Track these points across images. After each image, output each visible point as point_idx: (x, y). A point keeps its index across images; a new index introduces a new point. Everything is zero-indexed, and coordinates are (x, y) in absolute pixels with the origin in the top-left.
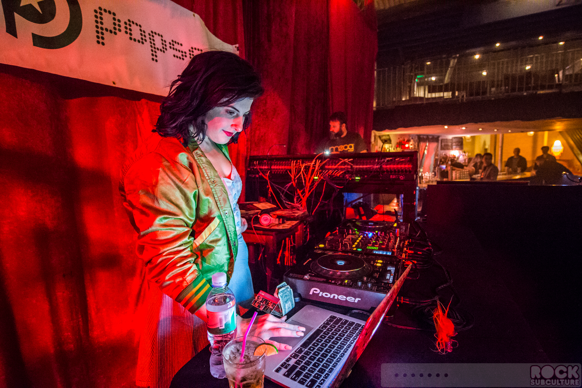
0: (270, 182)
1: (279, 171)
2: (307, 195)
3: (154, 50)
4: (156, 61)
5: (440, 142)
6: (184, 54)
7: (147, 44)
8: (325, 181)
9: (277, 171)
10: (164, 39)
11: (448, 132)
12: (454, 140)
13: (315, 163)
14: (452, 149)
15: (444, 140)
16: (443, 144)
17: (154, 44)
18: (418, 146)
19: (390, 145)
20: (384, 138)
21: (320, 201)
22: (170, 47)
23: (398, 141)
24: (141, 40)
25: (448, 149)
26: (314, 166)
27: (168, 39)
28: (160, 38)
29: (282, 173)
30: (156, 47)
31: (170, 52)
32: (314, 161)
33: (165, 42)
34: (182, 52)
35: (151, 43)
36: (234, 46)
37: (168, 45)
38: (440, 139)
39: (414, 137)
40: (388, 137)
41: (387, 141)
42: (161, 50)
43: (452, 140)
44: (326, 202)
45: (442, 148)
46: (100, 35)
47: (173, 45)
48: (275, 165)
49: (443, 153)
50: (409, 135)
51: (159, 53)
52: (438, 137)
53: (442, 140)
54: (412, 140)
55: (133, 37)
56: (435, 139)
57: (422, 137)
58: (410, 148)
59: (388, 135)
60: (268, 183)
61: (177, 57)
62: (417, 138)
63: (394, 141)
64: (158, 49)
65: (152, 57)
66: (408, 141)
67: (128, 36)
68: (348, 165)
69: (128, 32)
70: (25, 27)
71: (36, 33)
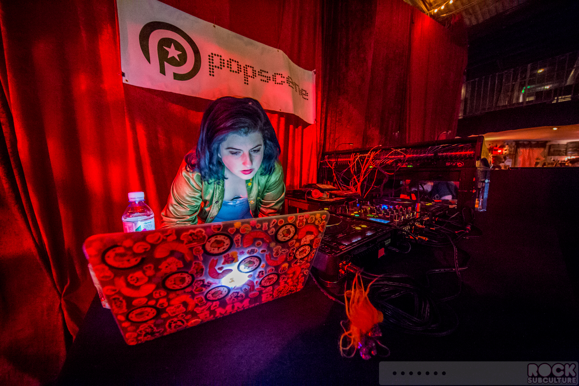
0: (334, 171)
1: (343, 162)
2: (362, 179)
3: (246, 76)
4: (248, 84)
5: (547, 147)
6: (269, 78)
7: (242, 73)
8: (377, 168)
9: (341, 162)
10: (254, 69)
11: (560, 136)
12: (570, 145)
13: (370, 154)
15: (554, 145)
16: (552, 150)
17: (247, 73)
18: (516, 151)
21: (372, 186)
22: (259, 75)
23: (489, 147)
24: (237, 71)
25: (560, 155)
26: (369, 157)
27: (257, 69)
28: (252, 69)
29: (343, 164)
30: (248, 75)
31: (258, 78)
32: (370, 153)
33: (255, 71)
34: (267, 77)
35: (245, 72)
36: (313, 71)
37: (257, 73)
38: (548, 144)
39: (509, 144)
42: (251, 77)
43: (566, 145)
44: (378, 187)
45: (551, 154)
46: (211, 70)
47: (261, 73)
48: (341, 158)
50: (504, 141)
51: (250, 79)
52: (545, 142)
53: (550, 146)
54: (507, 146)
55: (232, 70)
56: (540, 144)
57: (520, 142)
58: (504, 154)
60: (332, 171)
61: (263, 81)
62: (514, 144)
64: (249, 76)
65: (245, 81)
66: (502, 147)
67: (229, 69)
68: (401, 154)
69: (229, 67)
70: (170, 69)
71: (175, 72)
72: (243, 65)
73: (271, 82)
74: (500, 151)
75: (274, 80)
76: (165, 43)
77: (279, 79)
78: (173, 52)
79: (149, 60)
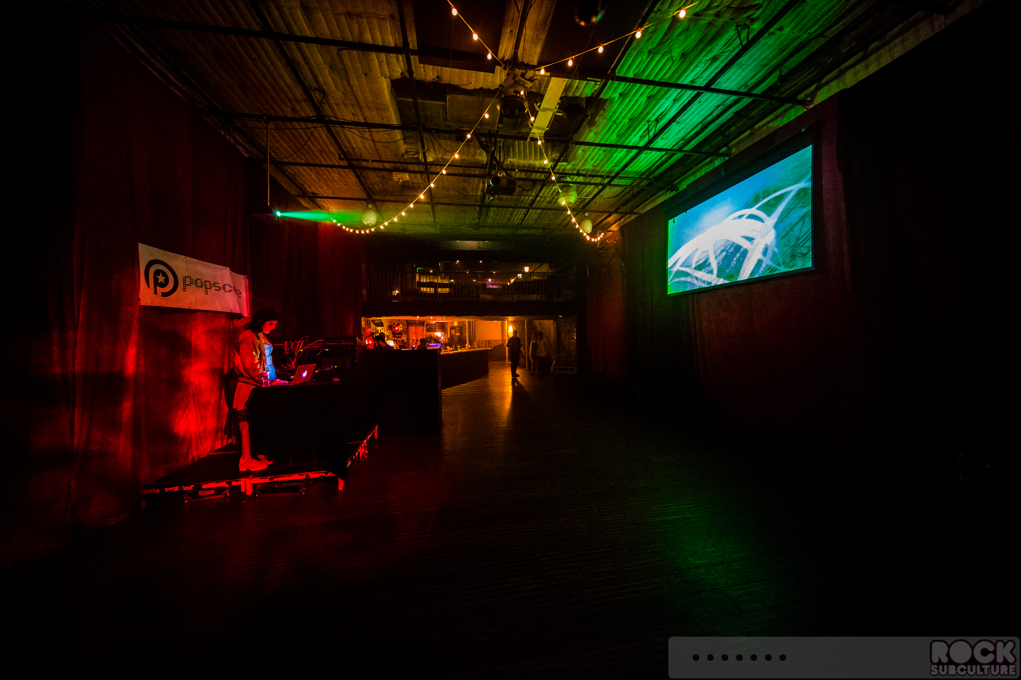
2: (295, 359)
3: (206, 289)
4: (208, 294)
5: (425, 325)
6: (220, 288)
7: (204, 287)
11: (433, 320)
12: (437, 324)
14: (436, 332)
15: (429, 324)
16: (428, 327)
18: (408, 328)
19: (383, 327)
20: (376, 322)
23: (389, 324)
24: (201, 286)
25: (432, 331)
26: (300, 344)
27: (212, 282)
28: (209, 283)
31: (213, 289)
32: (300, 341)
37: (213, 285)
38: (425, 323)
39: (402, 322)
40: (380, 322)
41: (381, 324)
42: (209, 288)
43: (435, 324)
45: (428, 331)
46: (186, 287)
47: (215, 285)
49: (430, 333)
50: (399, 320)
51: (208, 290)
52: (424, 322)
53: (427, 324)
54: (401, 324)
55: (198, 285)
56: (422, 324)
57: (409, 321)
59: (380, 320)
61: (217, 290)
62: (405, 323)
63: (386, 324)
66: (398, 325)
69: (196, 284)
70: (160, 290)
71: (163, 292)
72: (203, 281)
73: (222, 290)
74: (397, 328)
75: (224, 289)
76: (157, 272)
77: (228, 288)
78: (161, 279)
79: (149, 287)
